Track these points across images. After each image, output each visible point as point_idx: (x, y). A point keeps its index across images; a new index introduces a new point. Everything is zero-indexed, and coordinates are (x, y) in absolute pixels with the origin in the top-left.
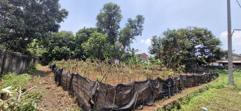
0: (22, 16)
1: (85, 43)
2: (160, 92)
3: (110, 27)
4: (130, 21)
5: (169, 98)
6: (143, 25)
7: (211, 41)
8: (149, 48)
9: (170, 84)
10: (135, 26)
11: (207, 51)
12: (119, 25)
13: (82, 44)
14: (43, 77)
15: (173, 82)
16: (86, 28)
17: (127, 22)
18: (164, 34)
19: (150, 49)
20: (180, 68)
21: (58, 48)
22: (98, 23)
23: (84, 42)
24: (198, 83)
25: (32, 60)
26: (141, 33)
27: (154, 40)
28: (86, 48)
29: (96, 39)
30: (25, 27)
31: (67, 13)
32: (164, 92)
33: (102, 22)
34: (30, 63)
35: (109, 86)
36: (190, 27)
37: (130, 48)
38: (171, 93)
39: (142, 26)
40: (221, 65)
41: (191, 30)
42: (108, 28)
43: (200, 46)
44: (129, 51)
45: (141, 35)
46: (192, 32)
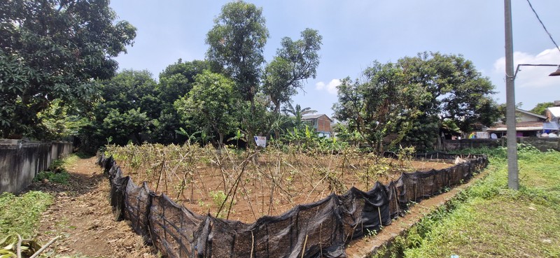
0: (18, 46)
1: (183, 98)
2: (359, 221)
3: (242, 60)
4: (288, 45)
5: (379, 231)
6: (318, 52)
7: (471, 85)
8: (334, 106)
9: (380, 200)
10: (300, 57)
11: (464, 107)
12: (262, 54)
13: (176, 103)
15: (388, 194)
16: (183, 62)
17: (281, 47)
18: (368, 73)
19: (335, 109)
20: (405, 153)
21: (118, 113)
22: (211, 51)
23: (180, 96)
24: (444, 185)
25: (54, 149)
26: (314, 71)
27: (343, 88)
28: (185, 112)
29: (210, 89)
30: (26, 74)
31: (131, 33)
33: (220, 49)
34: (49, 157)
35: (238, 225)
36: (425, 52)
37: (290, 105)
38: (384, 220)
39: (317, 56)
40: (494, 136)
41: (427, 60)
42: (236, 61)
43: (447, 95)
44: (289, 113)
45: (314, 77)
46: (429, 66)
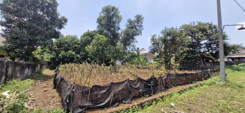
0: (26, 27)
1: (89, 46)
3: (111, 29)
4: (130, 22)
5: (150, 96)
6: (142, 24)
7: (216, 36)
8: (150, 47)
9: (152, 83)
10: (135, 27)
11: (214, 46)
12: (119, 26)
13: (86, 48)
14: (45, 81)
15: (157, 81)
16: (89, 31)
17: (127, 23)
18: (162, 32)
19: (150, 48)
20: (175, 66)
21: (64, 52)
22: (99, 26)
23: (87, 45)
24: (192, 80)
25: (39, 66)
26: (141, 32)
27: (153, 39)
28: (89, 51)
29: (99, 42)
30: (28, 37)
31: (66, 20)
32: (144, 90)
33: (101, 25)
35: (85, 87)
36: (193, 22)
37: (135, 48)
38: (154, 92)
39: (142, 26)
40: (230, 60)
41: (195, 25)
43: (206, 41)
44: (134, 51)
45: (141, 35)
46: (195, 28)
